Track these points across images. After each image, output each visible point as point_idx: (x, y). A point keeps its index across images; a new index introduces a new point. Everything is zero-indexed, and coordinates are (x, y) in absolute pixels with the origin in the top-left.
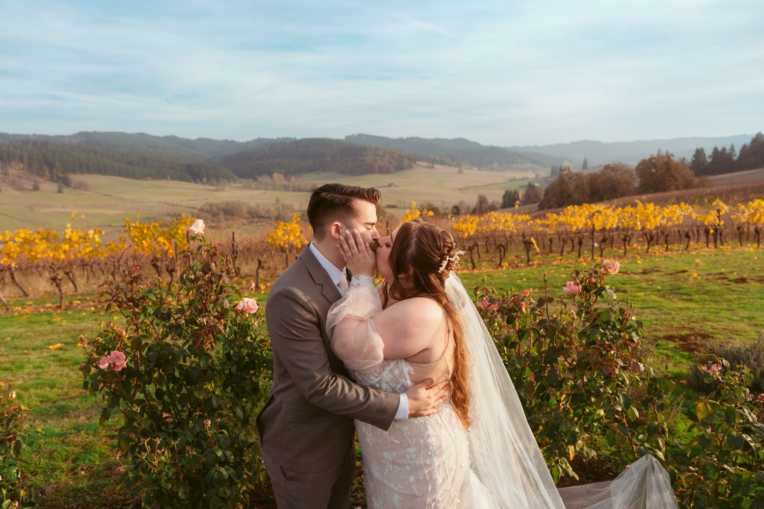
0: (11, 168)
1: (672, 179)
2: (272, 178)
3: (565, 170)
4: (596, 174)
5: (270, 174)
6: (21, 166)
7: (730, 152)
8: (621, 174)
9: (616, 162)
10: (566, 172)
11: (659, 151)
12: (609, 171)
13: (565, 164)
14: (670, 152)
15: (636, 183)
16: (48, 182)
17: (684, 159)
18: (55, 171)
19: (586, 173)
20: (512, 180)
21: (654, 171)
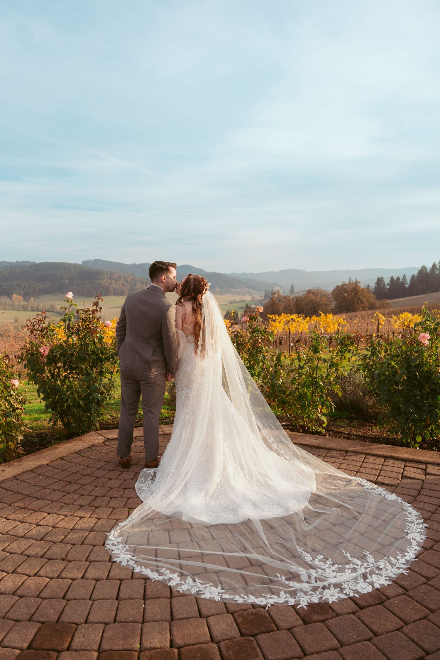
1: (359, 302)
2: (11, 299)
3: (275, 294)
4: (301, 297)
5: (9, 296)
7: (403, 280)
8: (320, 298)
9: (316, 288)
10: (276, 295)
11: (350, 279)
12: (311, 295)
13: (276, 289)
14: (358, 280)
15: (333, 305)
17: (369, 286)
19: (292, 296)
20: (232, 302)
21: (346, 295)
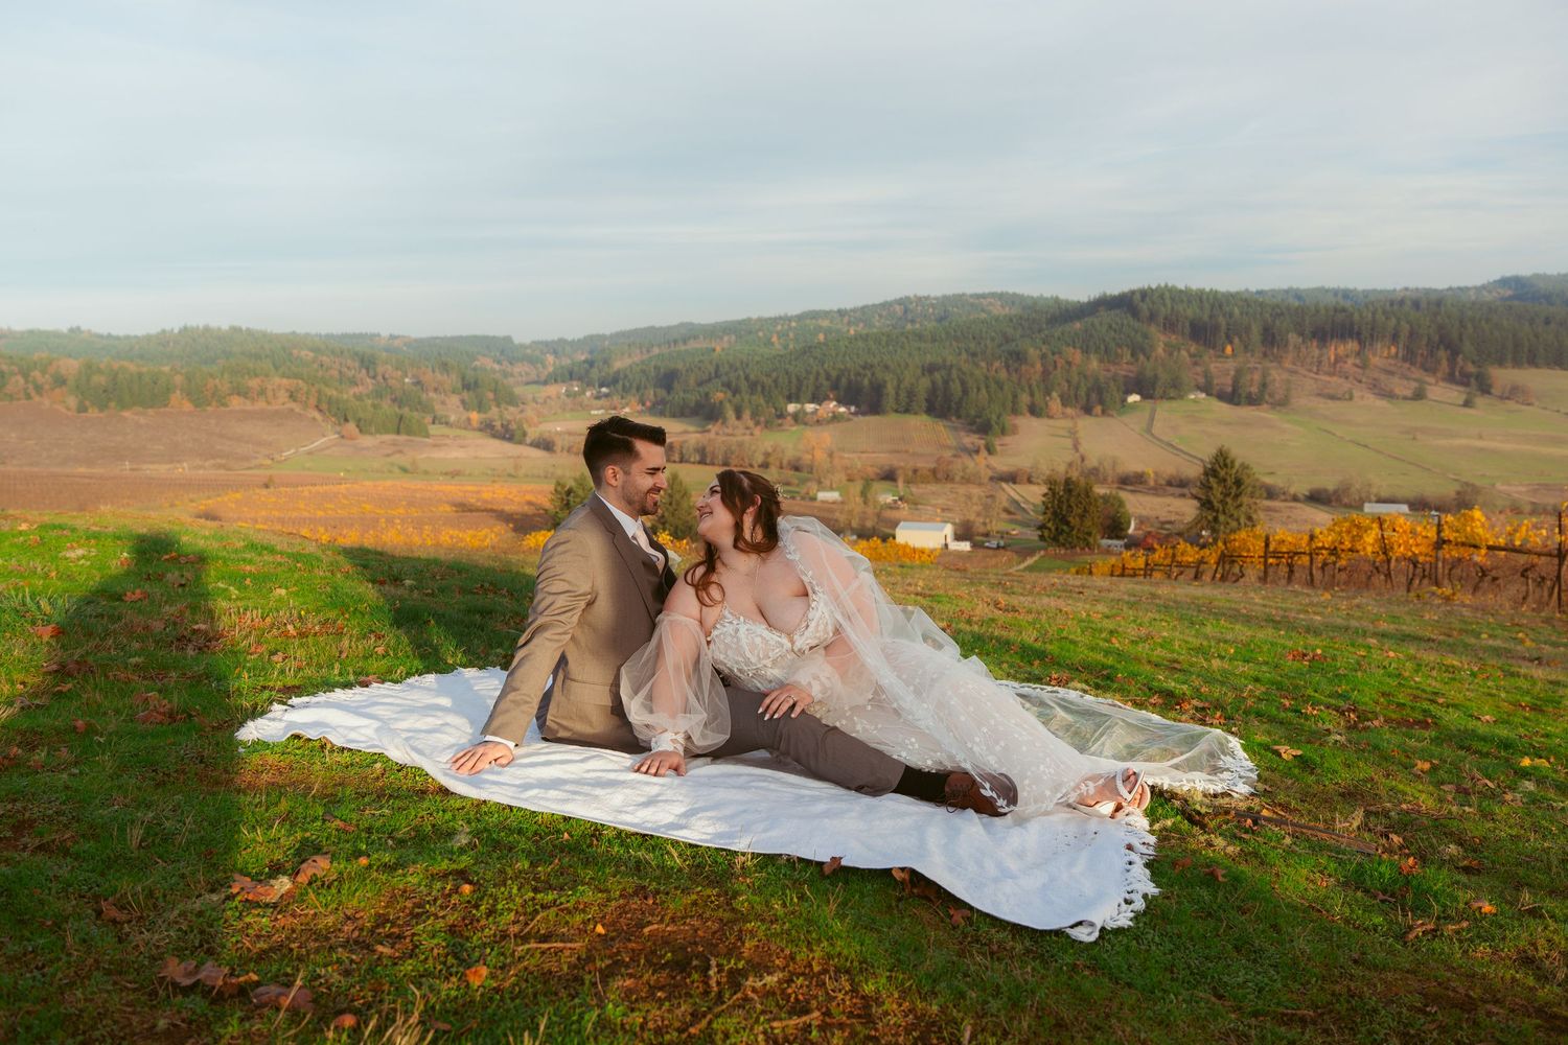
0: (1375, 355)
6: (1393, 350)
16: (1441, 384)
18: (1460, 359)
